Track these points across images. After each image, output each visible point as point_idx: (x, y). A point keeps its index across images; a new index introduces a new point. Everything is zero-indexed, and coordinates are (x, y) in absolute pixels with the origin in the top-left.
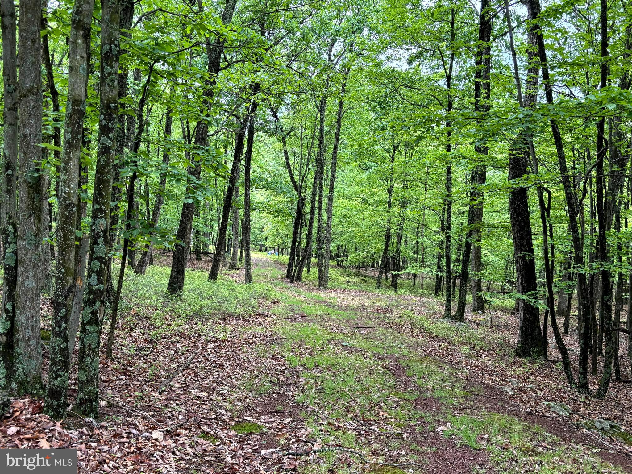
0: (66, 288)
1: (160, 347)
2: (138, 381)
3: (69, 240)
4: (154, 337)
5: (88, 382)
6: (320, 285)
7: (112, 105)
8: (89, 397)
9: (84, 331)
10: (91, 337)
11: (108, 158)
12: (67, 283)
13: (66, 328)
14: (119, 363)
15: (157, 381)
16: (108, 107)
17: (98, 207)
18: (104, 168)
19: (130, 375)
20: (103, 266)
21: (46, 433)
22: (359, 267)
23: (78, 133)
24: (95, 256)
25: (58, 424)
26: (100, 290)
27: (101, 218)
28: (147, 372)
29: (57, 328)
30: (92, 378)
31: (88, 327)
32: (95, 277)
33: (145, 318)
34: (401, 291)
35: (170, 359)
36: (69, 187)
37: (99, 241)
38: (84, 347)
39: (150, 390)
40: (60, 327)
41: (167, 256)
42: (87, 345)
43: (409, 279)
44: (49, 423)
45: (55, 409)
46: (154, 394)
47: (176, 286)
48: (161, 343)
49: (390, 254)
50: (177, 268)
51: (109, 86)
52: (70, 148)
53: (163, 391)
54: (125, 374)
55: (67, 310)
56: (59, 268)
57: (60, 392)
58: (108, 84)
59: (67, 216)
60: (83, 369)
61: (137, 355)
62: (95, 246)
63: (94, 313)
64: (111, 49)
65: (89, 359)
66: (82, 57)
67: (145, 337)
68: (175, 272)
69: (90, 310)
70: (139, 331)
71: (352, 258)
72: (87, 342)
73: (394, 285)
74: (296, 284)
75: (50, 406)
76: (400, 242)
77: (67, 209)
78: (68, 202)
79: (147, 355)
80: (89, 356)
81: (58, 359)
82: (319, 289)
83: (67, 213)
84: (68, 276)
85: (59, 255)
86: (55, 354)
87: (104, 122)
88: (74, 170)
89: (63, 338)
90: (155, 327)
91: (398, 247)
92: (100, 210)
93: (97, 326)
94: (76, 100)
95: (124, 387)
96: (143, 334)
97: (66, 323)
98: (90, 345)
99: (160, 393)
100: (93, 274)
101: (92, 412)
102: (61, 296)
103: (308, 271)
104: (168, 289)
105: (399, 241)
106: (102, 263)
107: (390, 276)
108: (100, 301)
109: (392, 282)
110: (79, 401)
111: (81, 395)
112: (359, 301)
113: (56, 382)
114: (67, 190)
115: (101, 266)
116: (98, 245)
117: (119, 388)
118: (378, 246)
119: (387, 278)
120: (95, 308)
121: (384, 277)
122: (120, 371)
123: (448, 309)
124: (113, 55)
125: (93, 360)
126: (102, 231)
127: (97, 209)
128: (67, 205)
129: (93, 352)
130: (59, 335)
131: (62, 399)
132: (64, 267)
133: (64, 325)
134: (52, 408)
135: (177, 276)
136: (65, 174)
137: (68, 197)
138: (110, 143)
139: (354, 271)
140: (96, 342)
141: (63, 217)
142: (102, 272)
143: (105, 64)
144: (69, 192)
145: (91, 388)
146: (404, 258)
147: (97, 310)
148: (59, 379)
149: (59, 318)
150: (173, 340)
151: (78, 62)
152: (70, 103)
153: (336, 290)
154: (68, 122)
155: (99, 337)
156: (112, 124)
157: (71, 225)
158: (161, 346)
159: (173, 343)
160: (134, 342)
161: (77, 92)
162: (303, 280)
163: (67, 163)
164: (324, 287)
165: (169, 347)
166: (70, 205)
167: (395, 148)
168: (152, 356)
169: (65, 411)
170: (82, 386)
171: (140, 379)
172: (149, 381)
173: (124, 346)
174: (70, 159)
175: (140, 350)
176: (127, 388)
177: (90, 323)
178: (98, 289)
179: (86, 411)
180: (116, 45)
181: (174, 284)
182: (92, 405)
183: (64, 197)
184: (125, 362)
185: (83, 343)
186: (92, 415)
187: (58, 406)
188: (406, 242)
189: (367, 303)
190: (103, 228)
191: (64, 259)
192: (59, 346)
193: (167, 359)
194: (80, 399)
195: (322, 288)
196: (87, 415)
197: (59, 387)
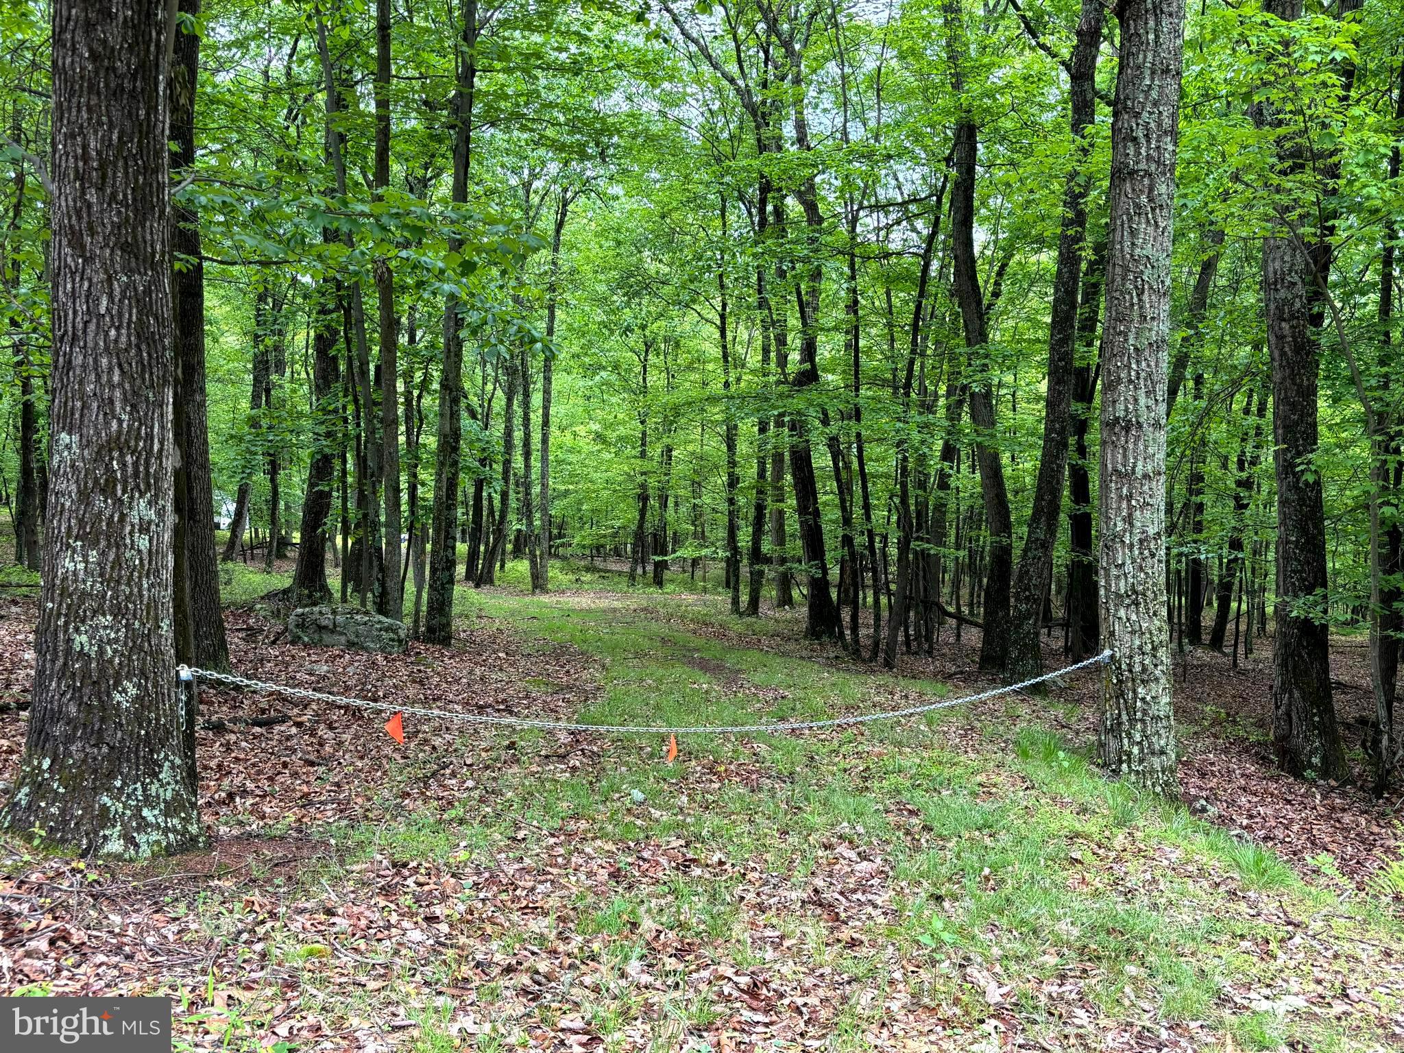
6: (535, 587)
22: (592, 557)
34: (669, 588)
43: (684, 571)
49: (649, 528)
71: (579, 538)
73: (659, 582)
74: (486, 588)
76: (666, 506)
82: (533, 593)
91: (662, 516)
103: (502, 566)
105: (664, 505)
107: (650, 568)
109: (655, 576)
112: (604, 603)
118: (627, 515)
119: (644, 572)
121: (640, 571)
123: (735, 601)
139: (583, 563)
146: (675, 534)
153: (563, 592)
162: (497, 583)
164: (542, 589)
167: (648, 346)
188: (676, 504)
189: (617, 604)
195: (537, 591)
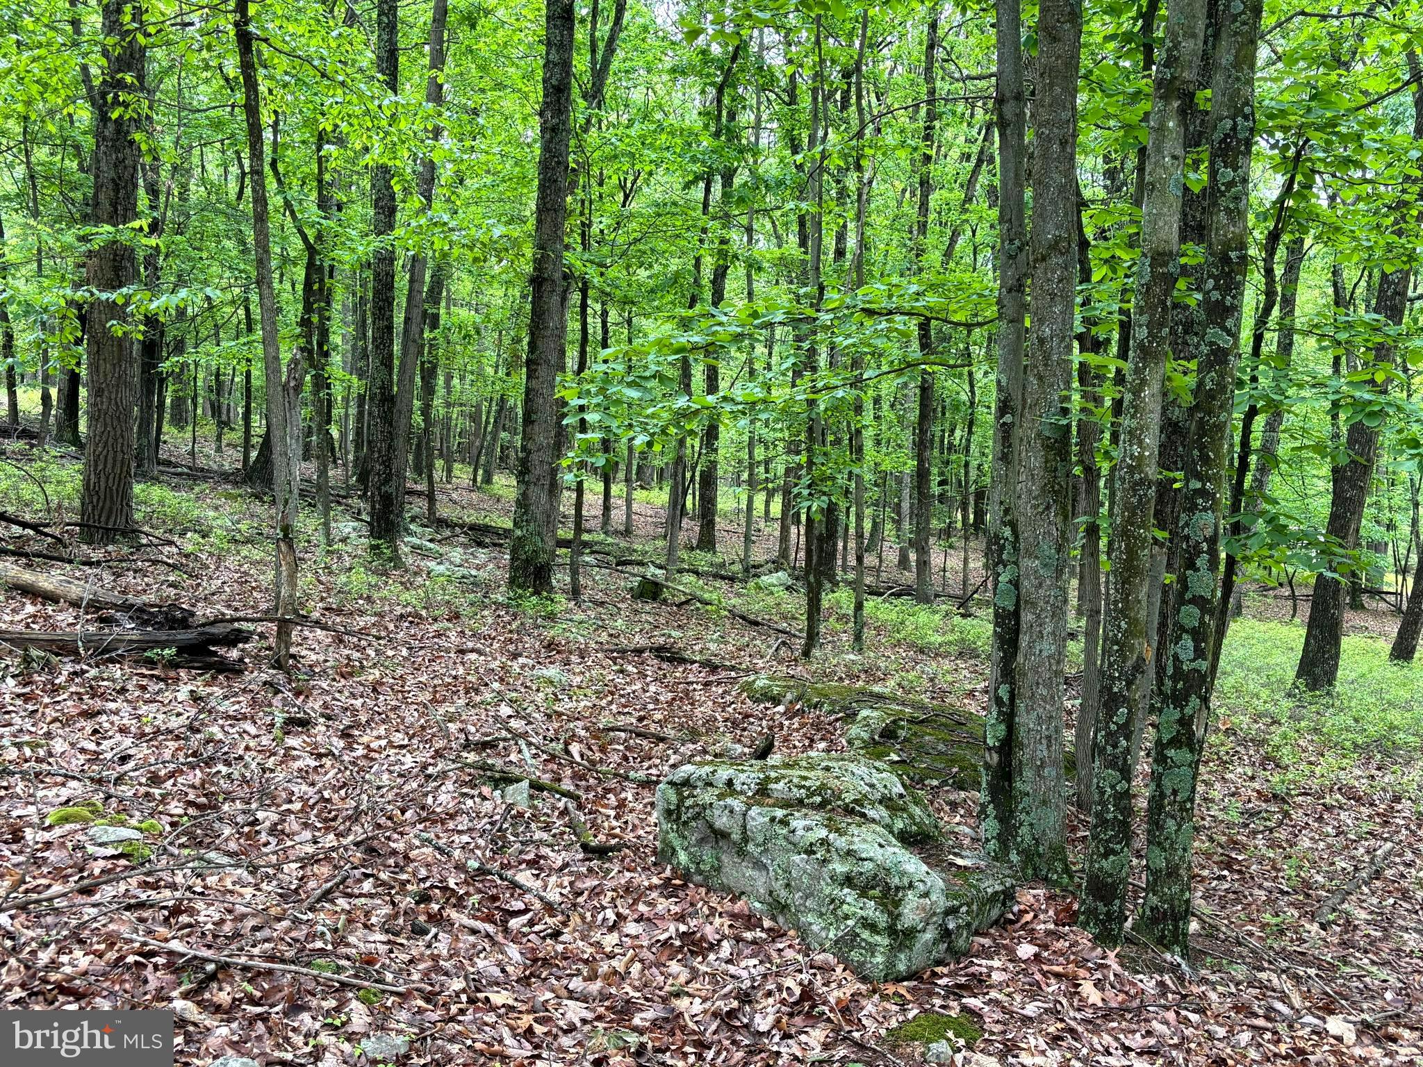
0: (1129, 663)
1: (1297, 815)
2: (1260, 887)
3: (1138, 559)
4: (1280, 790)
5: (1169, 875)
7: (1233, 255)
8: (1172, 907)
9: (1161, 759)
10: (1178, 775)
11: (1222, 376)
12: (1132, 651)
13: (1127, 751)
14: (1211, 839)
15: (1308, 896)
16: (1226, 260)
17: (1199, 485)
18: (1214, 398)
19: (1240, 872)
20: (1207, 618)
21: (1089, 969)
23: (1162, 325)
24: (1188, 596)
25: (1112, 955)
26: (1199, 671)
27: (1205, 509)
28: (1279, 870)
29: (1109, 748)
30: (1177, 867)
31: (1171, 753)
32: (1188, 641)
33: (1252, 740)
35: (1329, 846)
36: (1140, 444)
37: (1198, 563)
38: (1163, 796)
39: (1297, 915)
40: (1115, 746)
41: (1276, 597)
42: (1168, 792)
44: (1093, 949)
45: (1103, 922)
46: (1308, 926)
47: (1317, 671)
48: (1301, 806)
50: (1320, 627)
51: (1229, 211)
52: (1143, 359)
53: (1329, 923)
54: (1228, 866)
55: (1130, 711)
56: (1116, 619)
57: (1114, 886)
58: (1227, 209)
59: (1135, 508)
60: (1159, 844)
61: (1246, 826)
62: (1189, 572)
63: (1185, 722)
64: (1234, 128)
65: (1171, 824)
66: (1174, 157)
67: (1256, 785)
68: (1315, 637)
69: (1177, 715)
70: (1239, 770)
72: (1167, 784)
75: (1091, 913)
77: (1135, 491)
78: (1137, 476)
79: (1271, 831)
80: (1173, 817)
81: (1110, 816)
83: (1134, 500)
84: (1134, 636)
85: (1117, 590)
86: (1103, 803)
87: (1216, 295)
88: (1151, 406)
89: (1121, 771)
90: (1278, 766)
92: (1202, 493)
93: (1192, 751)
94: (1159, 254)
95: (1232, 896)
96: (1252, 778)
97: (1127, 738)
98: (1175, 792)
99: (1323, 927)
100: (1185, 636)
101: (1176, 942)
102: (1119, 678)
104: (1298, 676)
106: (1203, 611)
108: (1199, 697)
110: (1148, 913)
111: (1154, 900)
113: (1104, 862)
114: (1136, 450)
115: (1202, 618)
116: (1197, 570)
117: (1220, 898)
120: (1188, 711)
122: (1216, 858)
124: (1239, 141)
125: (1180, 826)
126: (1206, 540)
127: (1195, 491)
128: (1136, 484)
129: (1181, 810)
130: (1112, 764)
131: (1117, 902)
132: (1125, 616)
133: (1124, 743)
134: (1097, 919)
135: (1320, 648)
136: (1133, 417)
137: (1139, 465)
138: (1226, 342)
140: (1188, 786)
141: (1127, 509)
142: (1205, 633)
143: (1219, 163)
144: (1141, 455)
145: (1176, 889)
147: (1192, 717)
148: (1112, 858)
149: (1113, 727)
150: (1328, 800)
151: (1165, 169)
152: (1148, 262)
154: (1142, 303)
155: (1194, 778)
156: (1234, 297)
157: (1143, 525)
158: (1300, 811)
159: (1328, 808)
160: (1233, 795)
161: (1162, 235)
163: (1136, 392)
165: (1321, 817)
166: (1141, 482)
168: (1282, 834)
169: (1121, 929)
170: (1155, 881)
171: (1266, 884)
172: (1288, 893)
173: (1212, 801)
174: (1143, 382)
175: (1251, 815)
176: (1237, 901)
177: (1175, 742)
178: (1195, 670)
179: (1163, 937)
180: (1246, 117)
181: (1314, 664)
182: (1176, 927)
183: (1130, 466)
184: (1224, 839)
185: (1159, 786)
186: (1177, 949)
187: (1108, 914)
190: (1209, 532)
191: (1125, 600)
192: (1113, 787)
193: (1322, 845)
194: (1152, 909)
196: (1168, 948)
197: (1111, 875)
